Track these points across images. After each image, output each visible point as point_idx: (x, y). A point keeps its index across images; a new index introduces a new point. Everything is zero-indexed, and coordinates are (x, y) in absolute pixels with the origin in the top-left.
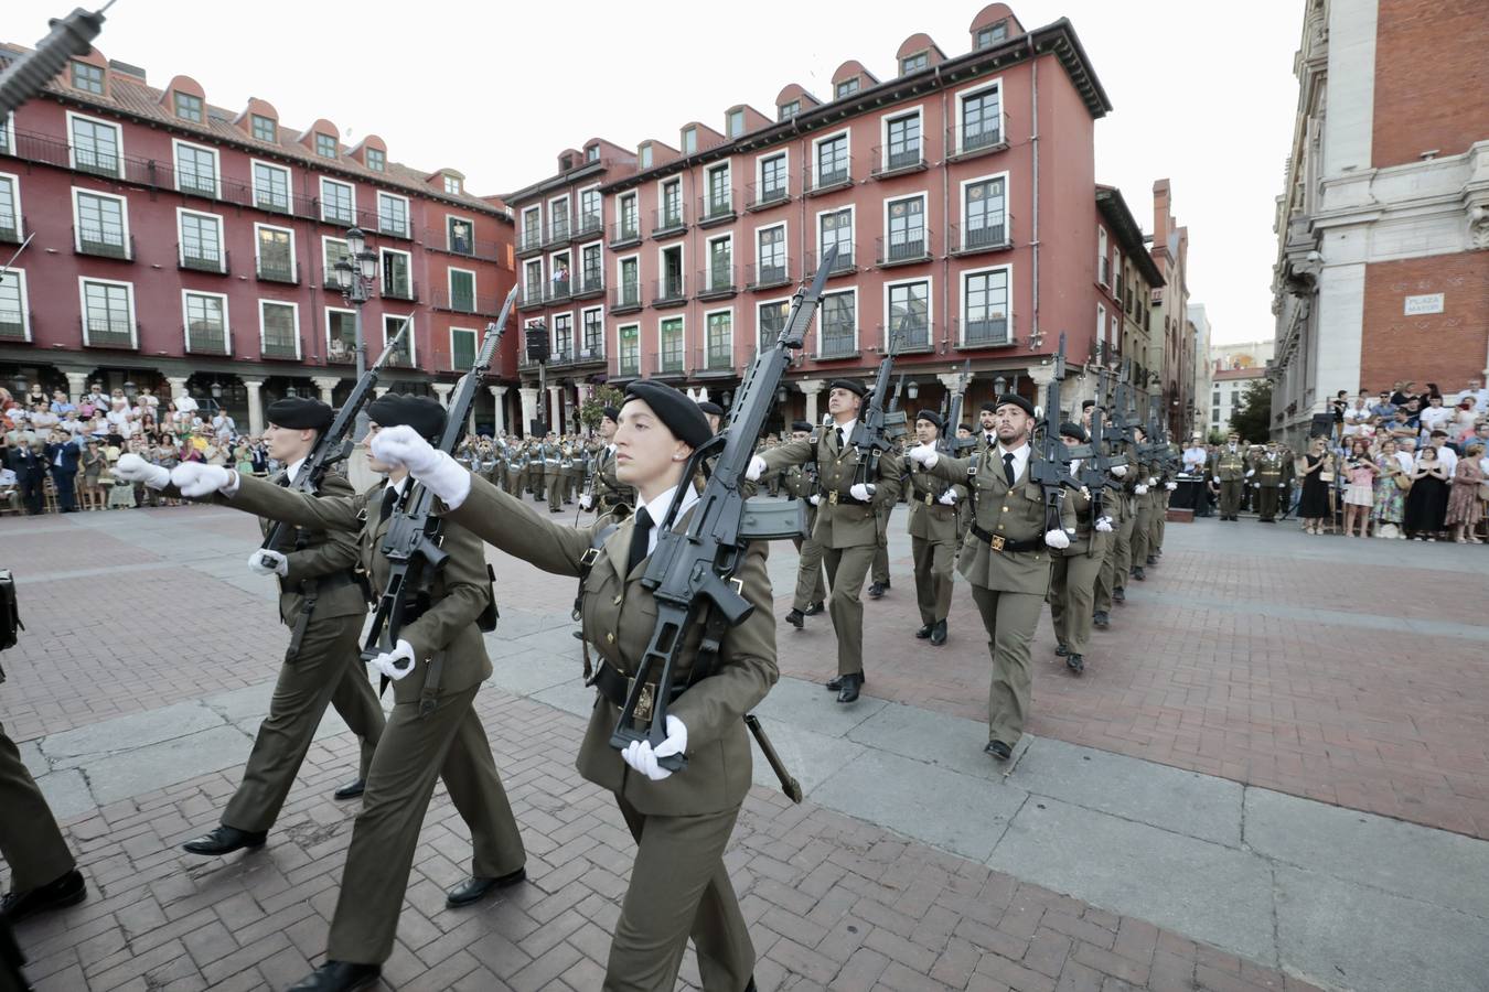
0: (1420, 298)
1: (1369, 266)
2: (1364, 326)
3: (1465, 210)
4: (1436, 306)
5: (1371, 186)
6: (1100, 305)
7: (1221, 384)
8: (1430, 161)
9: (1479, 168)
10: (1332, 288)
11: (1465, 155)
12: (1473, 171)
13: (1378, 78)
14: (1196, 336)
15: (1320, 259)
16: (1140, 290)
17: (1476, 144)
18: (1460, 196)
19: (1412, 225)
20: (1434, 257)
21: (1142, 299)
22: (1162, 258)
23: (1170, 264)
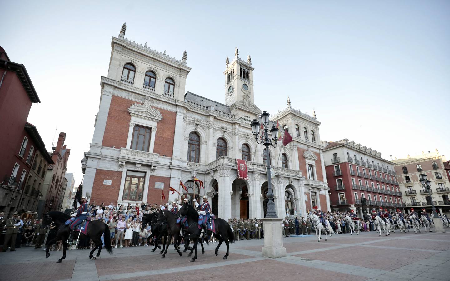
0: (107, 180)
1: (97, 169)
2: (94, 185)
3: (118, 162)
4: (110, 183)
5: (101, 150)
6: (16, 163)
8: (113, 148)
9: (121, 154)
10: (88, 173)
11: (120, 149)
13: (106, 126)
14: (67, 183)
15: (86, 164)
16: (42, 163)
17: (121, 148)
18: (117, 158)
19: (108, 162)
20: (112, 171)
21: (43, 166)
22: (56, 156)
23: (60, 158)
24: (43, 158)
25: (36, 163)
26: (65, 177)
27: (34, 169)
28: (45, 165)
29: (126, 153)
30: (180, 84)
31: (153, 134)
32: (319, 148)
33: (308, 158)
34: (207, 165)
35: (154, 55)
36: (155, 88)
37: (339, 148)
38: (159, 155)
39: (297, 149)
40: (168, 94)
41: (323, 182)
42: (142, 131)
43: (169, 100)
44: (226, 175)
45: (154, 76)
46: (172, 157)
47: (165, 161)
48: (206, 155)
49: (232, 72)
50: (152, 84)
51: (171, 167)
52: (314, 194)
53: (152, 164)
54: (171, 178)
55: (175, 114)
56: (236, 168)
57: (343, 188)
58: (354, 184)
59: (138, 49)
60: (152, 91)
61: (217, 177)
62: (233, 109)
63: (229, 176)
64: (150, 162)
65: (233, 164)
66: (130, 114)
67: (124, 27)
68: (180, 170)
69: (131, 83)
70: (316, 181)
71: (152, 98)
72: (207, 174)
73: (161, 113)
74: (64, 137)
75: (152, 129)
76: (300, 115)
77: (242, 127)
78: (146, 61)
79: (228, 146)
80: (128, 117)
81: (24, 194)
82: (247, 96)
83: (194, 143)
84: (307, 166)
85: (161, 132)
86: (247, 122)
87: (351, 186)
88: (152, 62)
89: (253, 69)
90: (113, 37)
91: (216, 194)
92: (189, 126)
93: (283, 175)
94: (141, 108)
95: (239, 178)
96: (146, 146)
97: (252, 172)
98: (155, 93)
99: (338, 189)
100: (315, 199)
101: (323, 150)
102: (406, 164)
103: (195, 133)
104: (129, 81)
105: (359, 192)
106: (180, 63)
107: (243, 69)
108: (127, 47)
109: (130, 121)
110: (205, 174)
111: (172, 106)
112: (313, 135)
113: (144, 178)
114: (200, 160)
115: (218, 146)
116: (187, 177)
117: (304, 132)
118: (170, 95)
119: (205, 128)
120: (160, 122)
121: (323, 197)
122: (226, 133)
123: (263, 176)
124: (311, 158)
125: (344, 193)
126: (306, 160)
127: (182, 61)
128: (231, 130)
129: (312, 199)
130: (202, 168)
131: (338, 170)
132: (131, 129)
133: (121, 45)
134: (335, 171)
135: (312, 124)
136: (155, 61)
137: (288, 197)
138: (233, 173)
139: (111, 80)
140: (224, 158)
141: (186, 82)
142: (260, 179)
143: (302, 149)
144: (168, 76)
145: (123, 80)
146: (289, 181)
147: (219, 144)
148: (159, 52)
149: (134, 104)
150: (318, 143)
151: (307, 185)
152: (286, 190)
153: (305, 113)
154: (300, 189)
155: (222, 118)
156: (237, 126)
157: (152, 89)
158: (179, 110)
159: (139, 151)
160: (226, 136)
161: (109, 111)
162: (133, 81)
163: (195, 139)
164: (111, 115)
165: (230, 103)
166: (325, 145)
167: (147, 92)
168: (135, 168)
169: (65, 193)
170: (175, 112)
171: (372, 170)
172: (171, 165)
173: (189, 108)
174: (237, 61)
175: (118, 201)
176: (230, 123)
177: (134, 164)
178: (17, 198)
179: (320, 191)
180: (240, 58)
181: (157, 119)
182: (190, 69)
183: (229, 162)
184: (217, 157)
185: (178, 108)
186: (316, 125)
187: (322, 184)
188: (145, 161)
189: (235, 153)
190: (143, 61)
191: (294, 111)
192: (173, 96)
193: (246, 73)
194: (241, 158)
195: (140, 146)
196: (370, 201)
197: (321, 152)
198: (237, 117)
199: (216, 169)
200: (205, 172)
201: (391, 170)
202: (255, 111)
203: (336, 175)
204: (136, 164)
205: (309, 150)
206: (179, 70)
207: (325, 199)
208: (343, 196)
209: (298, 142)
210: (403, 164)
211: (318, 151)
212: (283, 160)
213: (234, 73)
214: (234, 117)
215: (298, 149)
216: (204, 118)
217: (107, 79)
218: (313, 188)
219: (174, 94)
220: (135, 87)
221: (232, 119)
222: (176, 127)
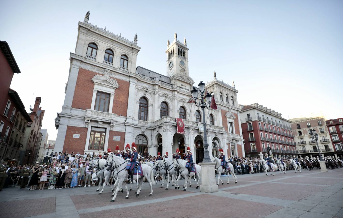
0: (76, 135)
1: (68, 126)
2: (65, 138)
3: (85, 120)
4: (78, 137)
5: (71, 111)
6: (2, 121)
7: (49, 149)
8: (81, 109)
9: (87, 114)
10: (60, 129)
12: (86, 113)
13: (75, 92)
14: (42, 137)
16: (23, 121)
17: (87, 109)
18: (84, 117)
19: (77, 120)
20: (79, 127)
21: (23, 123)
22: (34, 115)
23: (36, 117)
24: (23, 117)
25: (17, 121)
26: (41, 132)
27: (16, 126)
28: (25, 123)
29: (91, 113)
30: (132, 60)
31: (112, 99)
32: (237, 110)
33: (229, 118)
34: (153, 123)
35: (112, 36)
36: (113, 62)
37: (252, 110)
38: (117, 115)
39: (220, 110)
40: (123, 67)
41: (240, 135)
42: (103, 96)
43: (124, 72)
44: (168, 131)
45: (112, 53)
46: (127, 116)
47: (121, 119)
48: (152, 115)
49: (172, 51)
50: (110, 59)
51: (126, 124)
52: (233, 144)
53: (111, 122)
54: (126, 133)
55: (129, 83)
56: (176, 125)
57: (254, 140)
58: (262, 137)
59: (100, 32)
60: (110, 65)
61: (161, 131)
62: (173, 80)
63: (170, 131)
64: (110, 120)
65: (174, 122)
66: (93, 82)
67: (88, 14)
68: (133, 126)
69: (94, 58)
70: (235, 135)
71: (111, 70)
72: (153, 130)
73: (117, 82)
74: (40, 101)
75: (111, 94)
76: (223, 85)
77: (179, 94)
78: (105, 41)
79: (169, 108)
80: (92, 85)
81: (8, 145)
82: (183, 70)
83: (143, 106)
84: (228, 124)
85: (117, 97)
86: (183, 90)
87: (260, 138)
88: (110, 42)
89: (188, 49)
90: (79, 22)
91: (160, 144)
92: (139, 92)
93: (211, 130)
94: (102, 78)
95: (178, 132)
96: (106, 108)
97: (188, 128)
98: (113, 66)
99: (250, 140)
100: (234, 148)
101: (240, 111)
102: (299, 122)
103: (144, 98)
104: (92, 57)
105: (266, 142)
106: (132, 44)
107: (180, 49)
108: (91, 30)
109: (94, 88)
110: (152, 130)
111: (126, 77)
112: (233, 100)
113: (105, 132)
114: (148, 119)
115: (162, 108)
116: (138, 132)
117: (226, 98)
118: (125, 69)
119: (152, 94)
120: (117, 89)
121: (240, 147)
122: (167, 98)
123: (196, 131)
124: (231, 117)
125: (255, 143)
126: (228, 119)
127: (134, 42)
128: (172, 96)
129: (232, 148)
130: (149, 125)
131: (250, 126)
132: (95, 95)
133: (86, 28)
134: (248, 127)
135: (232, 92)
136: (113, 41)
137: (214, 147)
138: (174, 129)
139: (78, 56)
140: (166, 117)
141: (137, 59)
142: (194, 133)
143: (225, 110)
144: (123, 54)
145: (88, 56)
146: (215, 134)
147: (163, 107)
148: (116, 35)
149: (96, 75)
150: (236, 106)
151: (228, 138)
152: (213, 141)
153: (227, 83)
154: (223, 141)
155: (165, 87)
156: (176, 93)
157: (110, 63)
158: (131, 80)
159: (100, 112)
160: (168, 101)
161: (77, 81)
162: (96, 57)
163: (144, 103)
164: (78, 84)
165: (171, 75)
166: (241, 108)
167: (106, 66)
168: (98, 125)
169: (41, 145)
170: (129, 81)
171: (275, 126)
172: (125, 123)
173: (139, 79)
174: (176, 43)
175: (84, 151)
176: (171, 90)
177: (97, 122)
178: (3, 149)
179: (237, 142)
180: (178, 41)
181: (114, 87)
182: (140, 48)
183: (171, 121)
184: (161, 117)
185: (131, 79)
186: (235, 93)
187: (239, 137)
188: (105, 119)
189: (175, 113)
190: (103, 41)
191: (219, 82)
192: (127, 69)
193: (183, 52)
194: (179, 118)
195: (102, 107)
196: (273, 149)
197: (239, 113)
198: (176, 86)
199: (160, 125)
200: (152, 128)
201: (288, 126)
202: (189, 81)
203: (249, 130)
204: (99, 122)
205: (230, 111)
206: (131, 49)
207: (241, 148)
208: (254, 146)
209: (221, 105)
210: (297, 122)
211: (236, 112)
212: (210, 119)
213: (173, 52)
214: (173, 86)
215: (222, 110)
216: (151, 86)
217: (75, 55)
218: (233, 140)
219: (128, 67)
220: (97, 61)
221: (172, 87)
222: (129, 93)
